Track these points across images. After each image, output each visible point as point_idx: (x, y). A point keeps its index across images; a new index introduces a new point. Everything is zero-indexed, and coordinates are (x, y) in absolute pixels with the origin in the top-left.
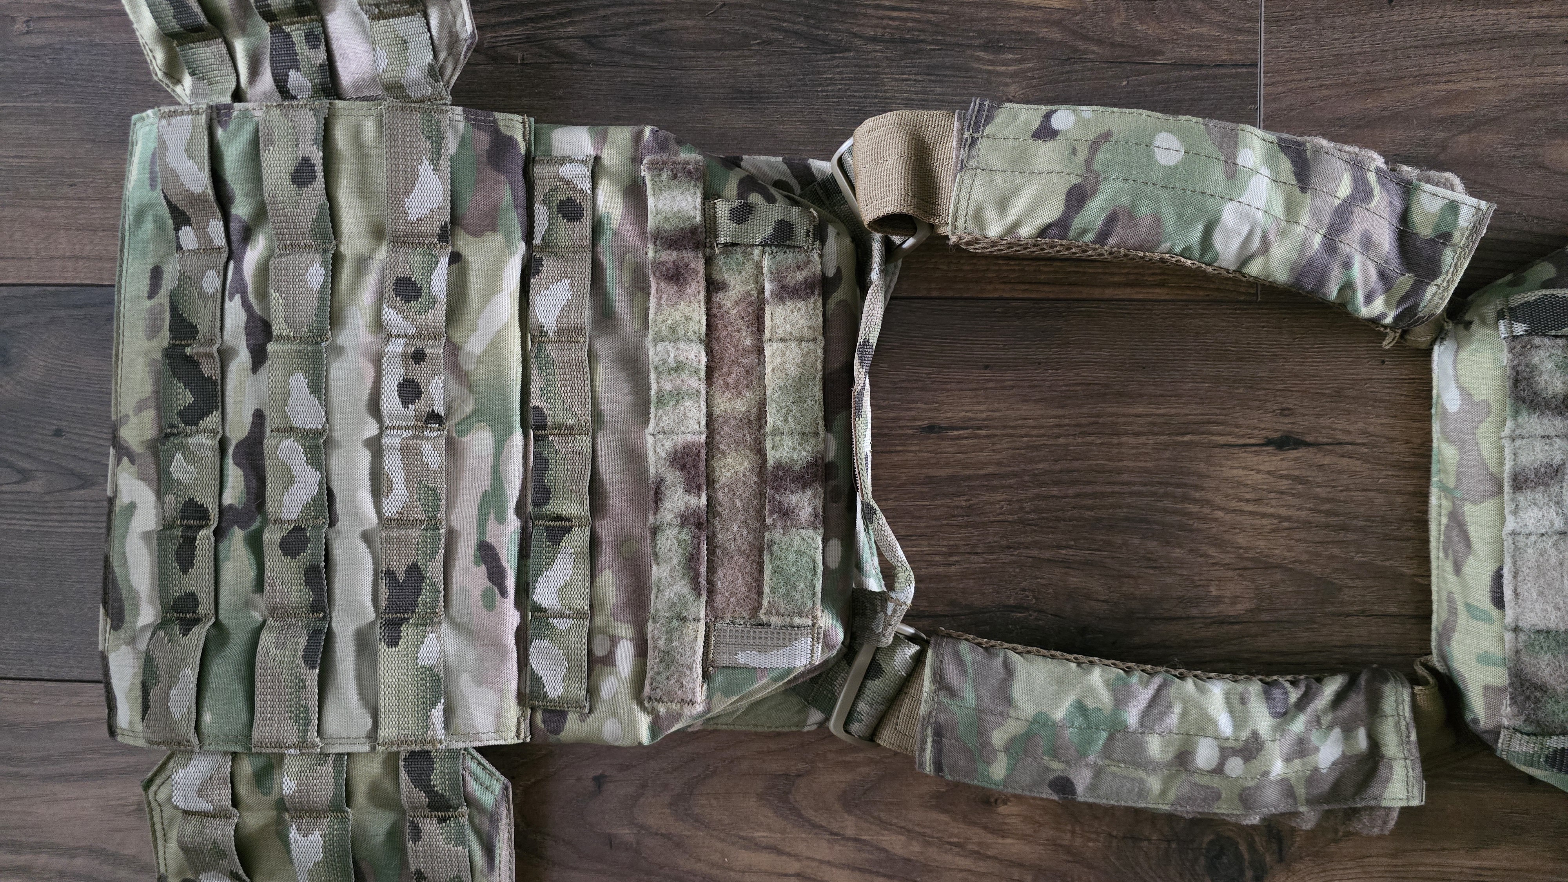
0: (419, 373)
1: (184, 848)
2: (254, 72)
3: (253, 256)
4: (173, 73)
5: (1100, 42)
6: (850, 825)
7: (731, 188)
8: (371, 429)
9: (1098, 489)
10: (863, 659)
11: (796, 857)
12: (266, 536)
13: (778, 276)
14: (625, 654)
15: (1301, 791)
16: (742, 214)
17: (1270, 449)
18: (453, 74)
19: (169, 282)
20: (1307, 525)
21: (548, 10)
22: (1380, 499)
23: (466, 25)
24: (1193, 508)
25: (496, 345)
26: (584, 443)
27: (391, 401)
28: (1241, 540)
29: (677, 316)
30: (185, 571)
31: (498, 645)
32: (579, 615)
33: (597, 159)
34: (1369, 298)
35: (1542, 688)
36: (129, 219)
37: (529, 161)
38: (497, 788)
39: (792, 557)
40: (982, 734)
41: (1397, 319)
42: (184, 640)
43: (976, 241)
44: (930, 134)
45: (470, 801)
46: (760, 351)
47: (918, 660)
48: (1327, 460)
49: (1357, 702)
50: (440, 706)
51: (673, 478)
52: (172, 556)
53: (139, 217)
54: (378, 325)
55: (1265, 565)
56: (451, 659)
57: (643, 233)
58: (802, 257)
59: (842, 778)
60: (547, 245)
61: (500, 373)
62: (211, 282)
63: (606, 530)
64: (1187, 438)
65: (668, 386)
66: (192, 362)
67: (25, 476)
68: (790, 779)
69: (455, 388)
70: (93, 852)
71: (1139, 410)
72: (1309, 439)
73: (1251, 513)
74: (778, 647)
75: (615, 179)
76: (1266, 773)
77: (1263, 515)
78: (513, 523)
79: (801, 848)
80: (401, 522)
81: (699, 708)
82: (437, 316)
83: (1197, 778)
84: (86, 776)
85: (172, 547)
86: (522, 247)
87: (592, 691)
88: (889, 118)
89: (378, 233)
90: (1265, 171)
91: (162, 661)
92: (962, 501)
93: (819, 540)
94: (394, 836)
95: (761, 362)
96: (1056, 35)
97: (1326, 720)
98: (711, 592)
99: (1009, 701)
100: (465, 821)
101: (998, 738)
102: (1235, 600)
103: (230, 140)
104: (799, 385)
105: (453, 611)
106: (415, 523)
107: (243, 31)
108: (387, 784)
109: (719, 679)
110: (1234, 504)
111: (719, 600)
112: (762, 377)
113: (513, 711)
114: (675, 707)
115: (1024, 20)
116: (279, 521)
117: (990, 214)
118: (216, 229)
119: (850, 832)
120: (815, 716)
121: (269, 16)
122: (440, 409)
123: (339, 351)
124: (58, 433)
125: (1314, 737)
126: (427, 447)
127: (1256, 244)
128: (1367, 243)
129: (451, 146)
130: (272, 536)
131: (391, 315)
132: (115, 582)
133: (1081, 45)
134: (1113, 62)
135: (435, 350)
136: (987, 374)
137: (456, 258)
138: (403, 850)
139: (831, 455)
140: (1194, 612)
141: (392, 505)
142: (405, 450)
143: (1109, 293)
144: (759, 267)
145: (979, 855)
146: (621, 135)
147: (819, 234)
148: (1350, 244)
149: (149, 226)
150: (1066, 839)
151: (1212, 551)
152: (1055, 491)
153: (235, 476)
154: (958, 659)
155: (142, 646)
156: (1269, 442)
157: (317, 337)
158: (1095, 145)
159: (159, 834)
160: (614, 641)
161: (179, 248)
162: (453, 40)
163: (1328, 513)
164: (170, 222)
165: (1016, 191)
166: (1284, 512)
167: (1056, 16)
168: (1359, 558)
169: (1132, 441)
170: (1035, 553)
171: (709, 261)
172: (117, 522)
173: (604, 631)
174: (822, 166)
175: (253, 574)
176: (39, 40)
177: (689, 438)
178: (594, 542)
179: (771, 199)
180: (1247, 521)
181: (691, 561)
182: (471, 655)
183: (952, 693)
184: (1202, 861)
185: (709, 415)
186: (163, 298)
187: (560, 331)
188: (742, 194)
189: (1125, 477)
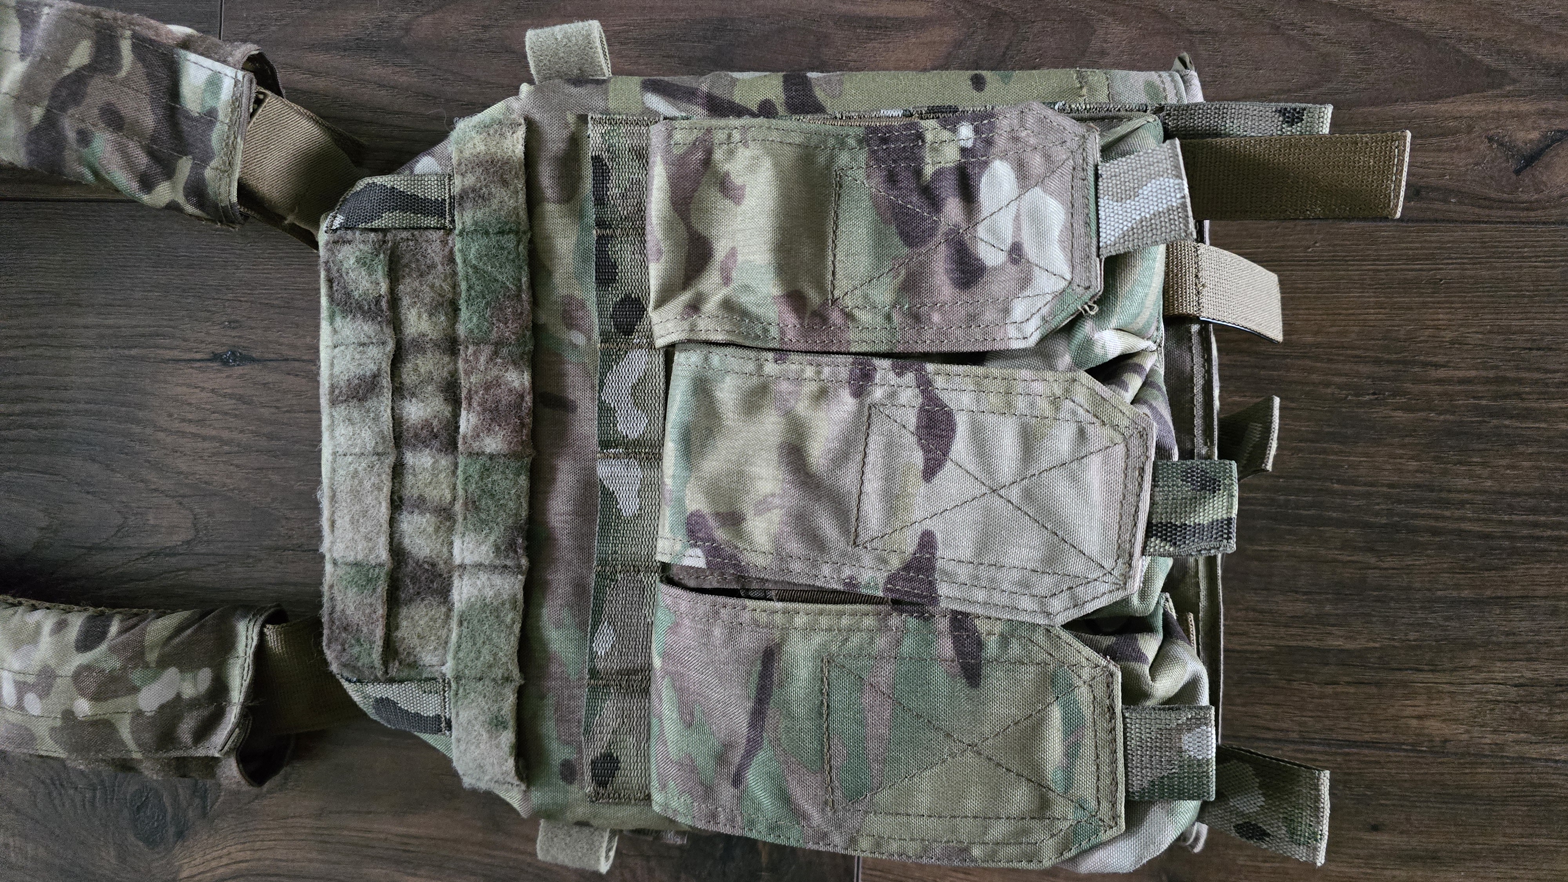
9: (47, 406)
17: (215, 365)
20: (248, 449)
24: (136, 429)
28: (182, 465)
34: (144, 184)
41: (200, 207)
48: (271, 378)
55: (204, 492)
64: (133, 352)
71: (91, 320)
72: (255, 354)
73: (195, 435)
77: (204, 438)
97: (154, 656)
102: (173, 529)
110: (176, 425)
125: (136, 674)
128: (113, 119)
140: (131, 542)
148: (89, 116)
151: (152, 477)
156: (216, 357)
163: (270, 437)
166: (225, 435)
169: (82, 354)
180: (188, 443)
184: (126, 813)
189: (71, 394)
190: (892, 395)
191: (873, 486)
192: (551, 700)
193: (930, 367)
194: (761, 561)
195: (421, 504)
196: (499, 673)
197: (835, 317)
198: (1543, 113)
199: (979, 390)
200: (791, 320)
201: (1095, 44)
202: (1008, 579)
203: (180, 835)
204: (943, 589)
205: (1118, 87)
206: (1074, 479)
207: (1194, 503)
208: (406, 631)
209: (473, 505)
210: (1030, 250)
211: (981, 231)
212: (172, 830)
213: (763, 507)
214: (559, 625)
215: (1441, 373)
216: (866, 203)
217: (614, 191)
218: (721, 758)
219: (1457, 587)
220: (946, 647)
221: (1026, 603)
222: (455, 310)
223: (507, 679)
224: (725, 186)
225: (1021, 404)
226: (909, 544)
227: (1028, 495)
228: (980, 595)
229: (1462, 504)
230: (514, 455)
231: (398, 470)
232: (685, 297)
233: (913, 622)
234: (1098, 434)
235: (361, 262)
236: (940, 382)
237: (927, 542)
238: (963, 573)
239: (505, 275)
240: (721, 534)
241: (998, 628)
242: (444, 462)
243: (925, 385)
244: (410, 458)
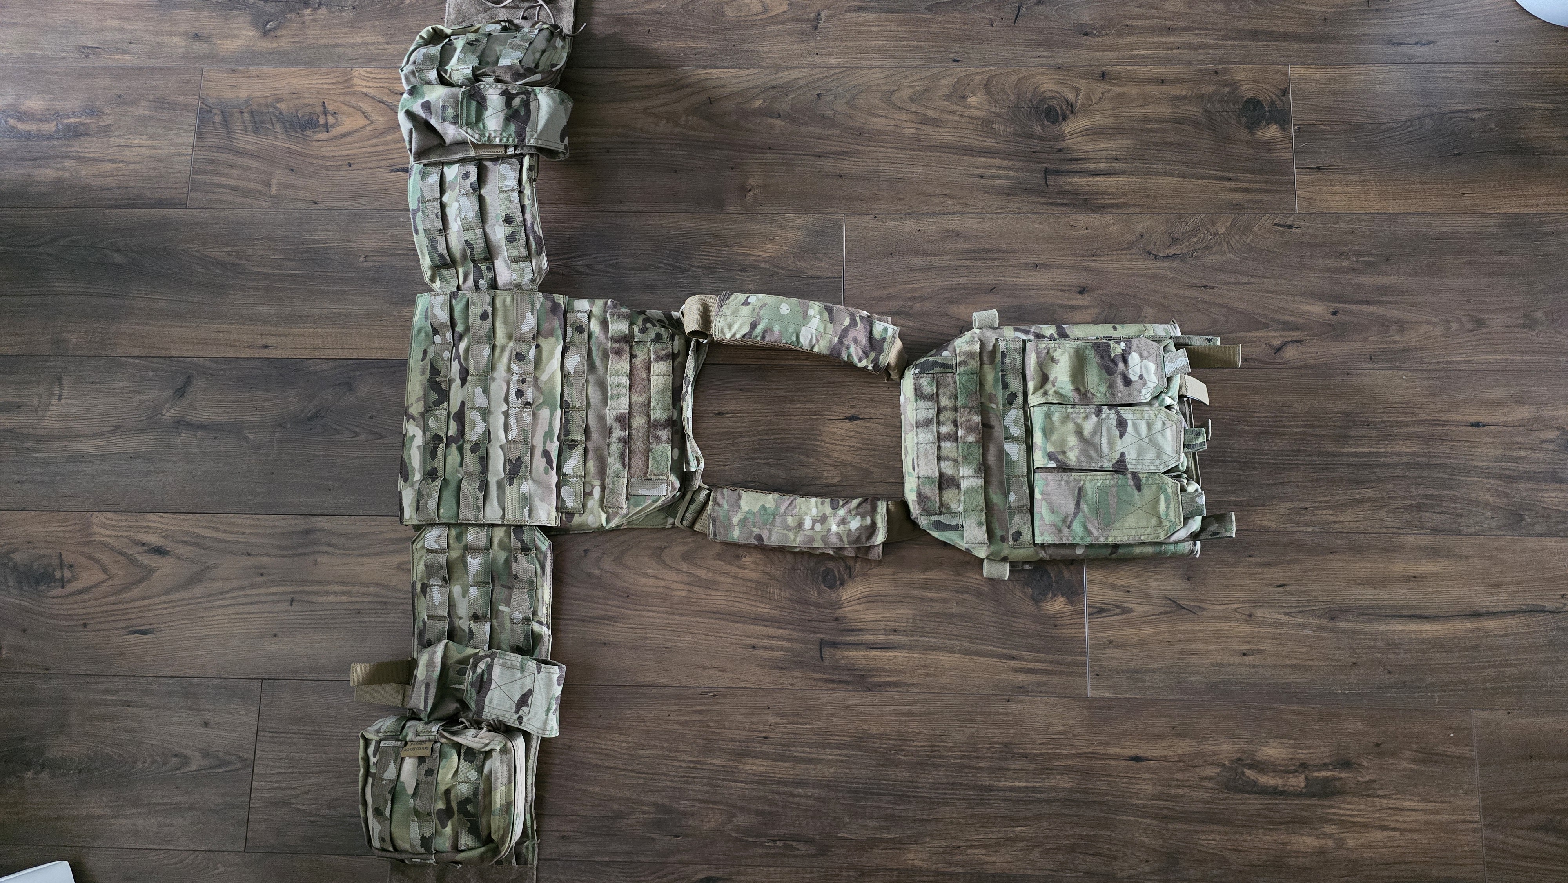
0: (523, 387)
1: (427, 566)
2: (465, 279)
3: (462, 346)
4: (433, 280)
5: (784, 269)
6: (685, 567)
7: (640, 321)
8: (505, 408)
9: (782, 436)
10: (688, 497)
11: (664, 580)
12: (465, 446)
13: (656, 353)
14: (597, 492)
15: (845, 539)
16: (643, 331)
17: (846, 421)
18: (539, 281)
19: (430, 354)
20: (860, 449)
21: (573, 255)
22: (888, 439)
23: (545, 265)
24: (817, 443)
25: (552, 377)
26: (583, 413)
27: (512, 397)
28: (836, 455)
29: (619, 367)
30: (433, 460)
31: (549, 487)
32: (580, 477)
33: (591, 311)
34: (860, 360)
35: (926, 497)
36: (415, 332)
37: (565, 312)
38: (547, 543)
39: (659, 454)
40: (730, 520)
41: (873, 367)
42: (433, 484)
43: (722, 340)
44: (709, 303)
45: (536, 548)
46: (649, 380)
47: (709, 495)
48: (868, 425)
49: (867, 507)
50: (528, 508)
51: (616, 426)
52: (428, 455)
53: (419, 331)
54: (509, 369)
55: (844, 464)
56: (532, 492)
57: (607, 337)
58: (665, 346)
59: (682, 549)
60: (571, 342)
61: (553, 388)
62: (446, 355)
63: (590, 445)
64: (816, 417)
65: (615, 392)
66: (439, 384)
67: (357, 434)
68: (662, 549)
69: (536, 394)
70: (378, 585)
71: (798, 406)
72: (861, 416)
73: (839, 445)
74: (654, 488)
75: (597, 318)
76: (830, 529)
77: (844, 446)
78: (556, 443)
79: (665, 576)
80: (515, 442)
81: (624, 511)
82: (530, 367)
83: (806, 533)
84: (377, 554)
85: (429, 451)
86: (562, 342)
87: (584, 505)
88: (696, 297)
89: (510, 337)
90: (818, 316)
91: (424, 492)
92: (731, 441)
93: (670, 448)
94: (507, 561)
95: (649, 384)
96: (768, 267)
97: (853, 513)
98: (629, 467)
99: (739, 507)
100: (534, 555)
101: (735, 520)
102: (833, 477)
103: (457, 304)
104: (662, 392)
105: (533, 475)
106: (519, 442)
107: (463, 266)
108: (506, 540)
109: (632, 500)
110: (833, 441)
111: (632, 470)
112: (649, 389)
113: (554, 514)
114: (615, 510)
115: (755, 260)
116: (469, 441)
117: (726, 330)
118: (449, 336)
119: (685, 570)
120: (670, 521)
121: (473, 261)
122: (530, 400)
123: (494, 379)
124: (371, 417)
125: (849, 518)
126: (525, 414)
127: (814, 341)
128: (855, 341)
129: (538, 307)
130: (467, 447)
131: (514, 367)
132: (406, 465)
133: (777, 270)
134: (790, 276)
135: (530, 379)
136: (741, 393)
137: (538, 346)
138: (510, 568)
139: (675, 418)
140: (818, 482)
141: (511, 436)
142: (517, 415)
143: (788, 362)
144: (649, 349)
145: (735, 577)
146: (600, 303)
147: (672, 338)
148: (848, 341)
149: (423, 335)
150: (768, 570)
151: (825, 459)
152: (766, 437)
153: (453, 425)
154: (723, 494)
155: (416, 487)
156: (846, 418)
157: (486, 374)
158: (761, 307)
159: (415, 563)
160: (593, 487)
161: (434, 342)
162: (540, 270)
163: (868, 444)
164: (431, 334)
165: (734, 323)
166: (852, 444)
167: (767, 259)
168: (879, 461)
169: (796, 418)
170: (758, 461)
171: (631, 347)
172: (407, 442)
173: (589, 483)
174: (676, 314)
175: (459, 460)
176: (371, 264)
177: (622, 411)
178: (586, 450)
179: (654, 326)
180: (838, 447)
181: (622, 456)
182: (539, 491)
183: (719, 505)
184: (820, 578)
185: (630, 403)
186: (427, 361)
187: (575, 372)
188: (644, 323)
189: (792, 432)
190: (1108, 416)
191: (1104, 441)
192: (995, 517)
193: (1119, 408)
194: (1073, 464)
195: (947, 459)
196: (979, 508)
197: (1089, 395)
198: (1281, 336)
199: (1134, 413)
200: (1077, 396)
201: (1143, 314)
202: (1147, 462)
203: (842, 584)
204: (1129, 466)
205: (1156, 329)
206: (1163, 435)
207: (1195, 439)
208: (945, 498)
209: (965, 458)
210: (1145, 376)
211: (1130, 371)
212: (838, 583)
213: (1071, 449)
214: (996, 493)
215: (1258, 415)
216: (1095, 364)
217: (1007, 361)
218: (1064, 521)
219: (1268, 480)
220: (1131, 482)
221: (1153, 467)
222: (956, 398)
223: (982, 511)
224: (1053, 360)
225: (1146, 416)
226: (1117, 456)
227: (1150, 440)
228: (1140, 467)
229: (1267, 454)
230: (977, 442)
231: (939, 448)
232: (1042, 391)
233: (1121, 476)
234: (1168, 423)
235: (928, 383)
236: (1122, 412)
237: (1123, 455)
238: (1134, 462)
239: (972, 387)
240: (1060, 457)
241: (1145, 475)
242: (955, 445)
243: (1118, 413)
244: (942, 444)
